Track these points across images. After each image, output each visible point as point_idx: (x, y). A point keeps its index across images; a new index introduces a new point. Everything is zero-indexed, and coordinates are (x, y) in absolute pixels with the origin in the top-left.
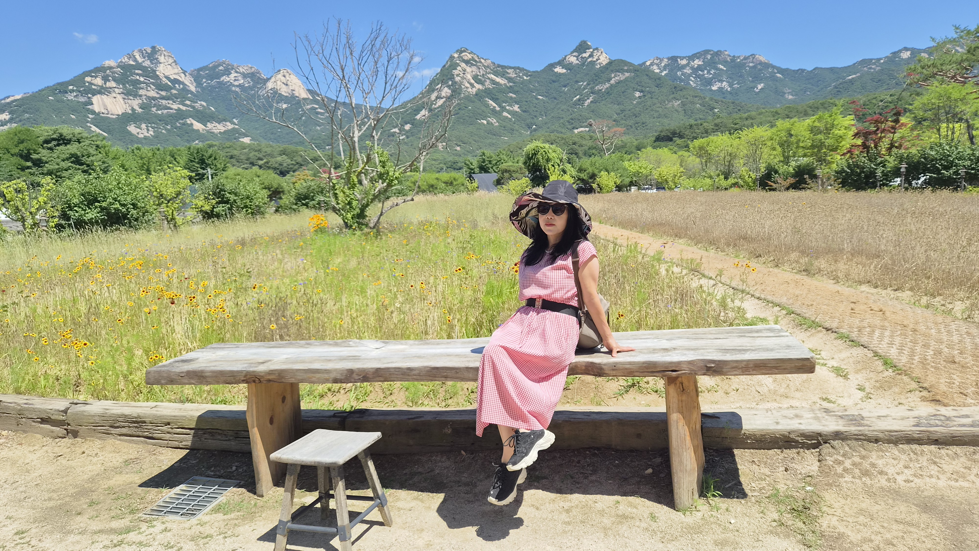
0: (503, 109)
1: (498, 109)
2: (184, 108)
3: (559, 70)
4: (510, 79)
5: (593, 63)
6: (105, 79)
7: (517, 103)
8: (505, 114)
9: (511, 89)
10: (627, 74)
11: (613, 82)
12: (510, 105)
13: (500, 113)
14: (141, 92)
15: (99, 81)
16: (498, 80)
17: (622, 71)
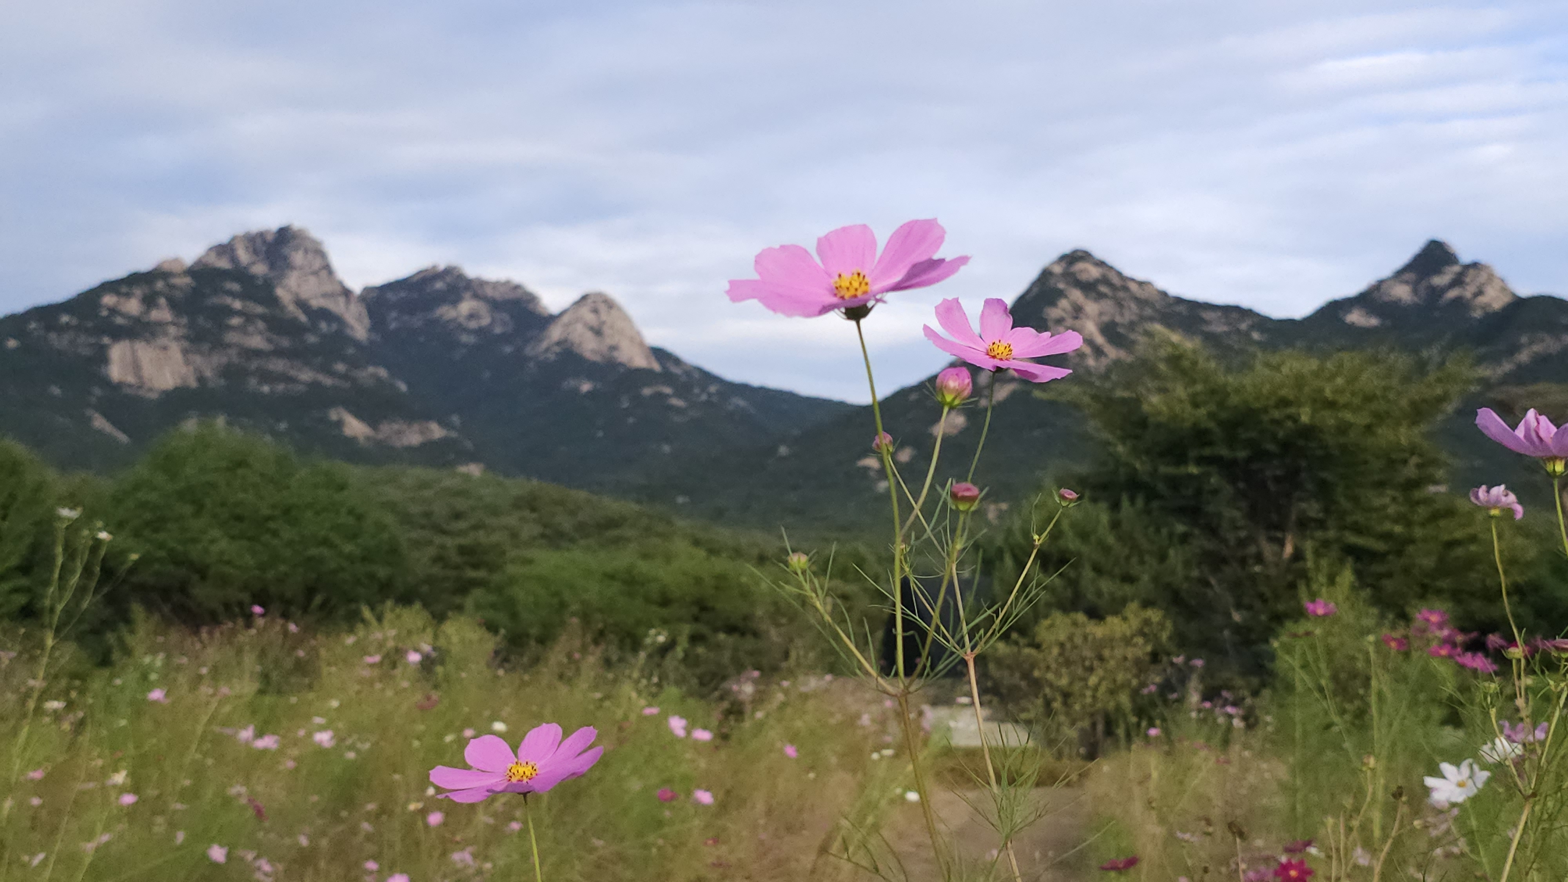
2: (328, 381)
3: (1356, 317)
5: (1461, 304)
6: (149, 301)
11: (1524, 357)
14: (232, 337)
15: (133, 306)
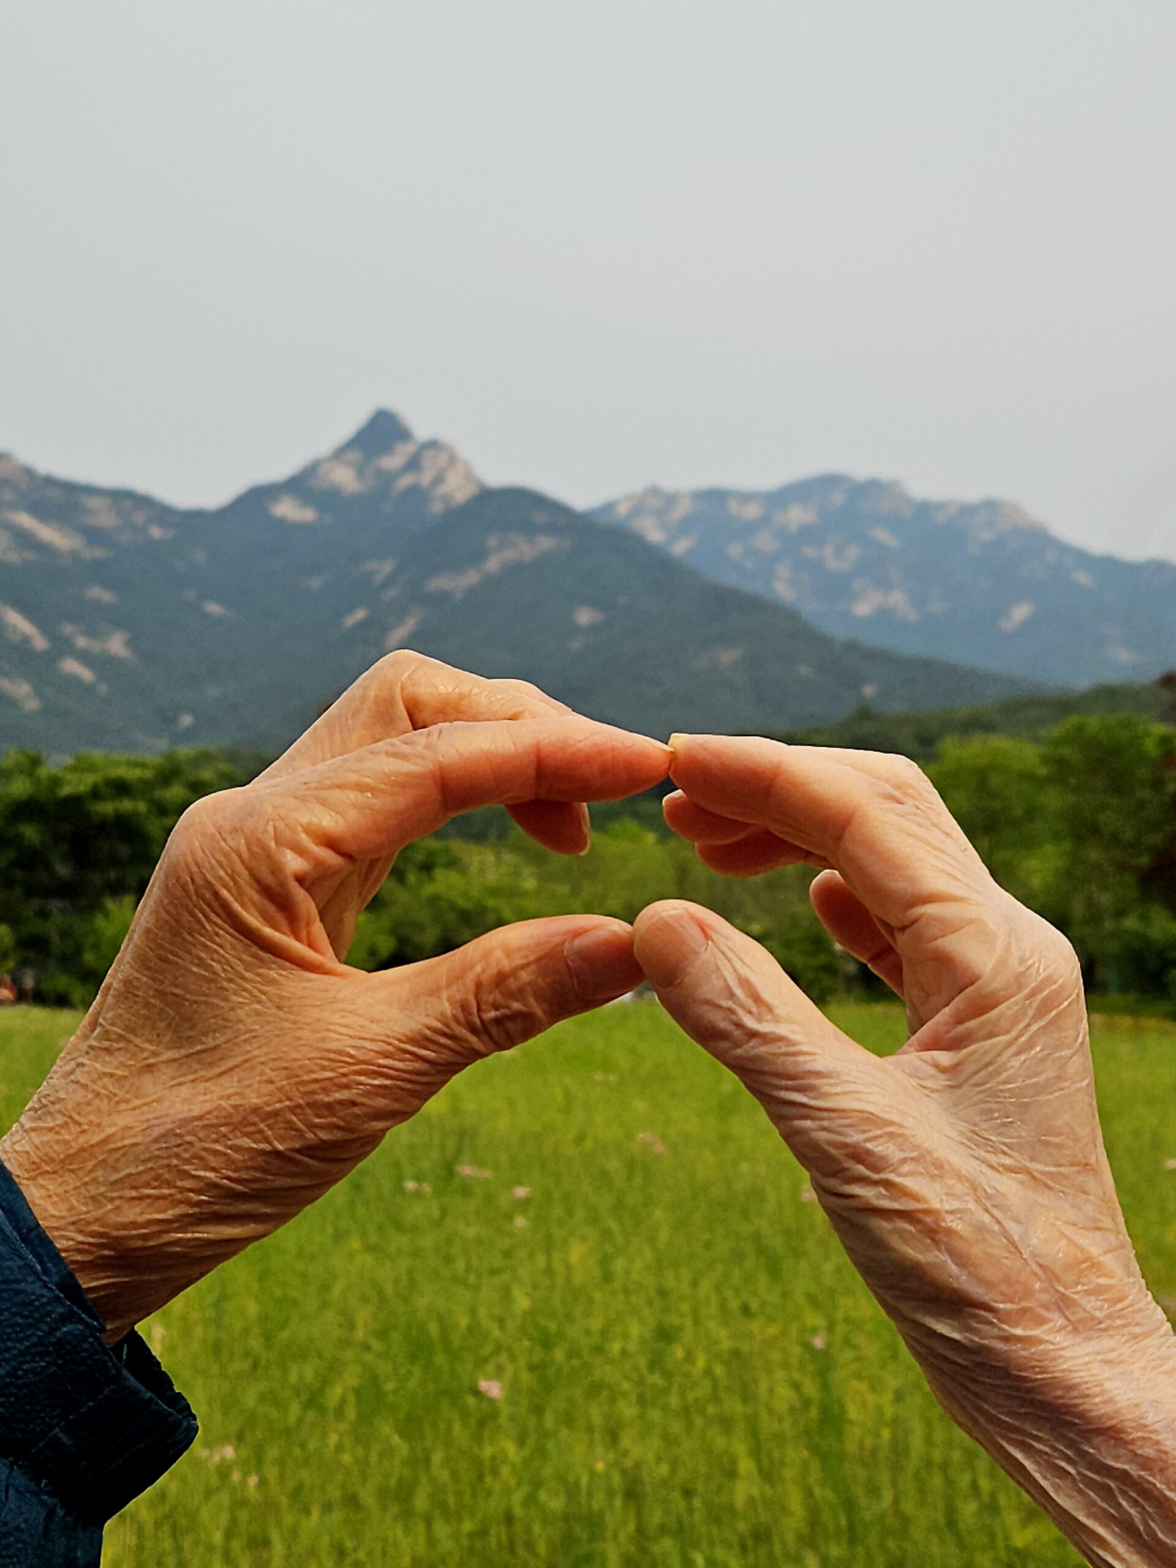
0: (62, 647)
1: (40, 643)
3: (287, 509)
4: (94, 535)
5: (417, 494)
7: (120, 624)
8: (71, 666)
9: (96, 572)
10: (545, 543)
11: (493, 564)
12: (92, 632)
13: (51, 658)
16: (47, 533)
17: (529, 529)
